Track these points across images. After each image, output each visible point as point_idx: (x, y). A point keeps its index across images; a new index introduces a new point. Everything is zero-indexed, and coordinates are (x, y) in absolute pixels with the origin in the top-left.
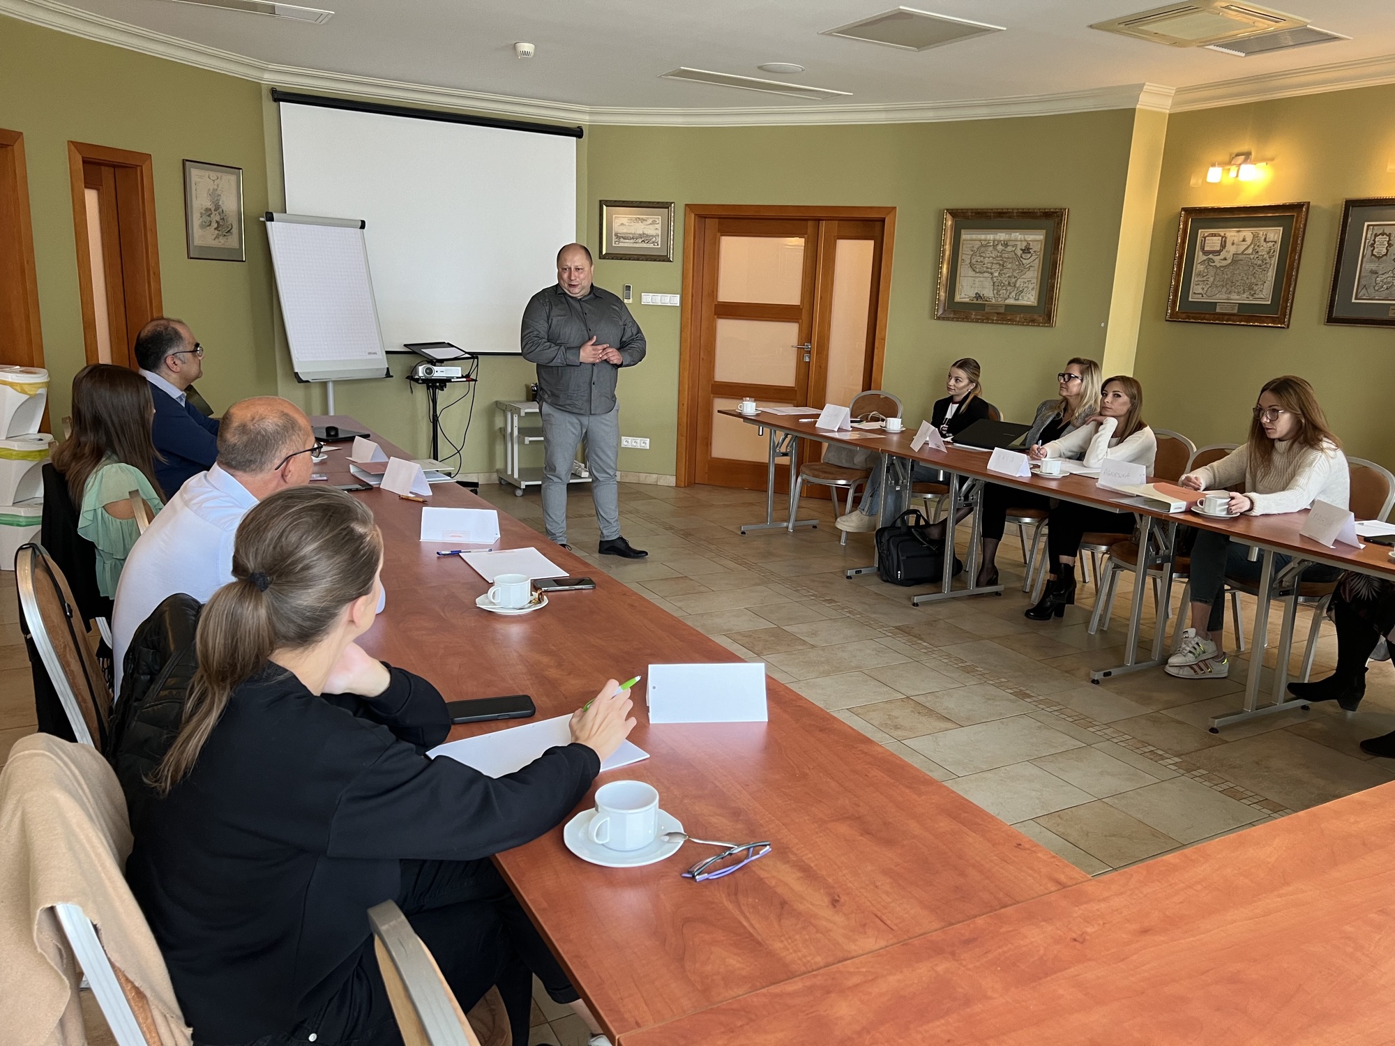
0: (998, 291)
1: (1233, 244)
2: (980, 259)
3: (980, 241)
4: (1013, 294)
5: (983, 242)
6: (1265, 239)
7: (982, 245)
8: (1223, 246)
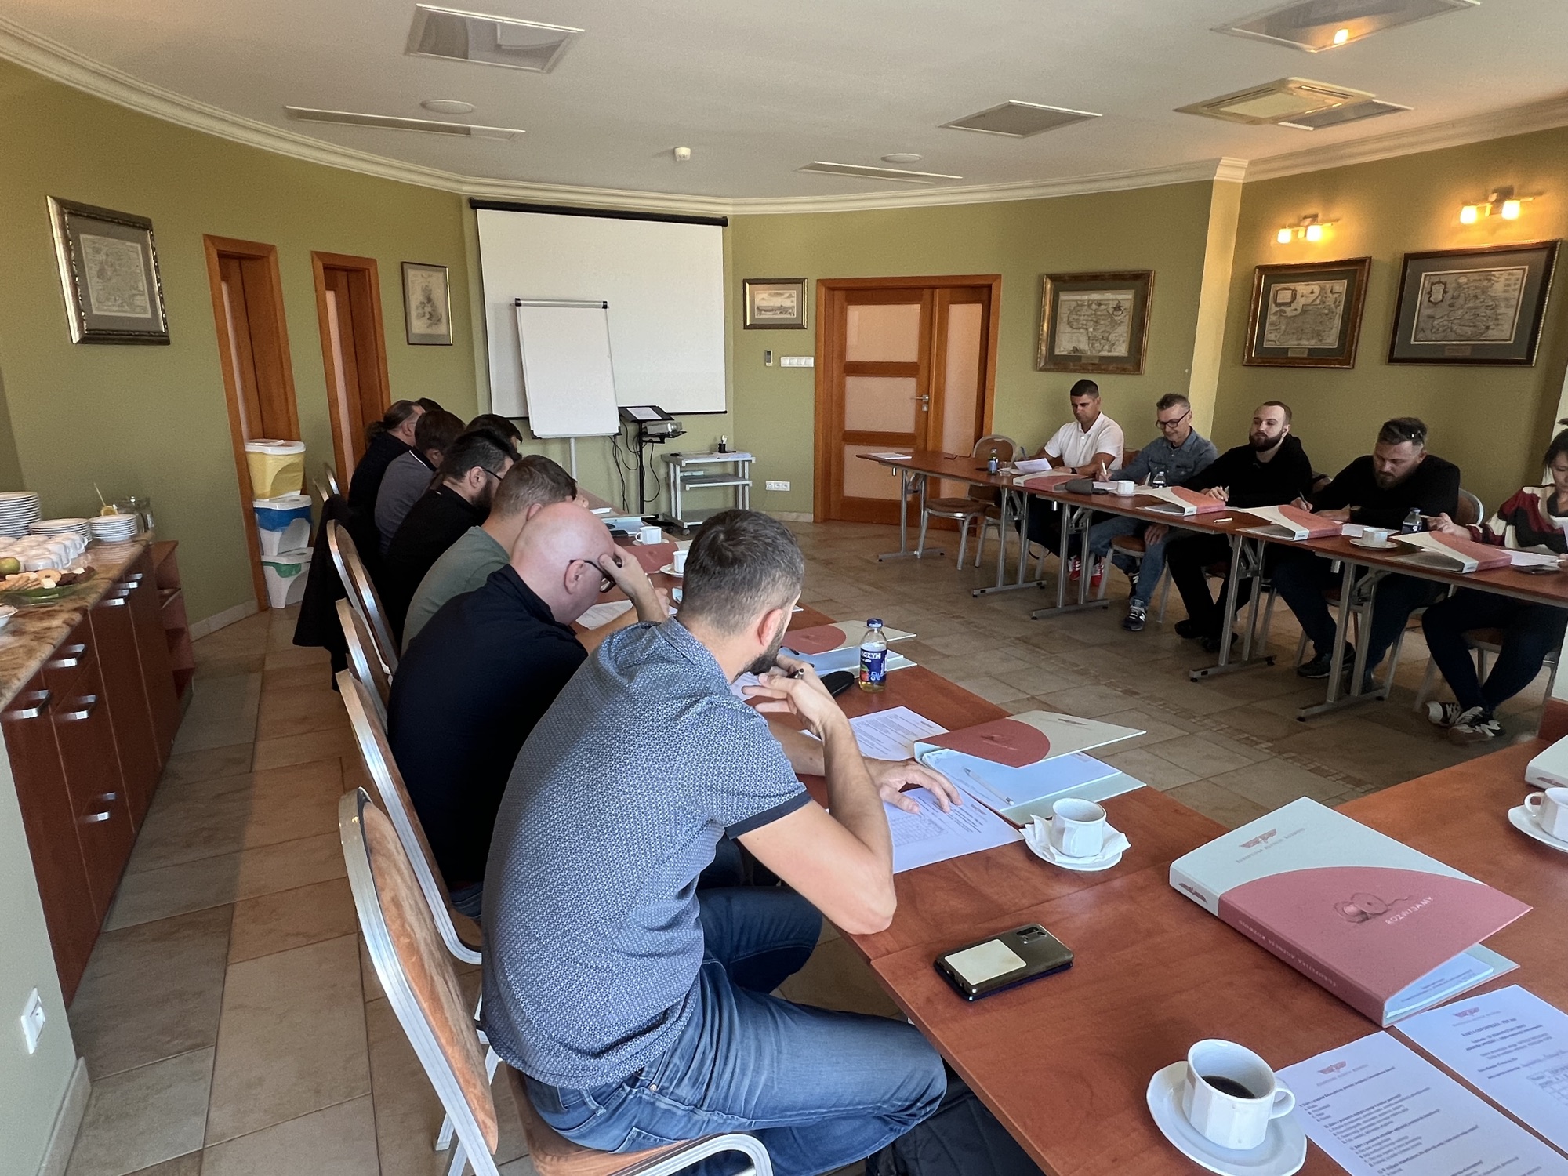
0: (1093, 344)
1: (1302, 296)
2: (1076, 317)
3: (1076, 301)
4: (1106, 347)
5: (1079, 303)
6: (1331, 292)
7: (1078, 305)
8: (1294, 297)
